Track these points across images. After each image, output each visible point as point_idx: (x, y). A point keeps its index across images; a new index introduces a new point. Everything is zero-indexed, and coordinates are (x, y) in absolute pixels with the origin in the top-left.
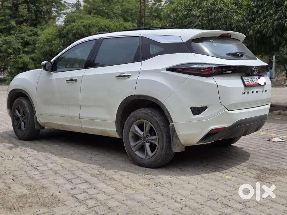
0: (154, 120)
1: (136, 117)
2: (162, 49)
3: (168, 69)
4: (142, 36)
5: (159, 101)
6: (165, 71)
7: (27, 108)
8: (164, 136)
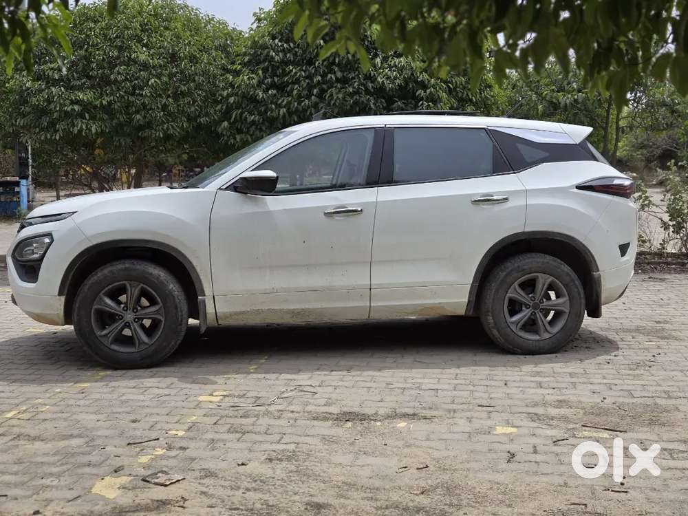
0: (563, 271)
1: (523, 270)
2: (545, 154)
3: (579, 187)
4: (489, 128)
5: (575, 238)
6: (576, 190)
7: (171, 286)
8: (582, 296)
